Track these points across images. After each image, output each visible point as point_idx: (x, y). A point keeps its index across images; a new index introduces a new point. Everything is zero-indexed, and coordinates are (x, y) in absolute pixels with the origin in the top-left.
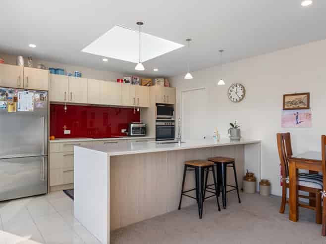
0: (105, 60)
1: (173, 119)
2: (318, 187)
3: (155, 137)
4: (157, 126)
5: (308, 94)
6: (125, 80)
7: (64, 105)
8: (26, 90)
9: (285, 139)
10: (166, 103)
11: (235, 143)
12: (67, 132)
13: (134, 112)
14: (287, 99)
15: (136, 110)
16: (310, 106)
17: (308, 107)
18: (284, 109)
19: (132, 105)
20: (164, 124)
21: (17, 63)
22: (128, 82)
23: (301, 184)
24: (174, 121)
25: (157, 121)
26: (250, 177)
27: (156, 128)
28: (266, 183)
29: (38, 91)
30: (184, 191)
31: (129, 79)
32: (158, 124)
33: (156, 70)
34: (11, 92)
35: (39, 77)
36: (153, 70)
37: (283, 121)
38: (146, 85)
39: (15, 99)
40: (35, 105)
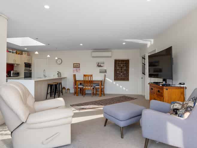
1: (31, 69)
2: (82, 87)
3: (24, 77)
4: (25, 72)
5: (79, 64)
6: (9, 51)
9: (75, 76)
11: (59, 78)
14: (75, 65)
17: (79, 67)
18: (74, 67)
19: (13, 63)
20: (27, 71)
22: (11, 52)
23: (79, 87)
24: (31, 70)
25: (25, 70)
26: (64, 88)
27: (25, 73)
28: (69, 89)
31: (11, 51)
32: (25, 71)
36: (24, 48)
37: (74, 71)
38: (18, 54)
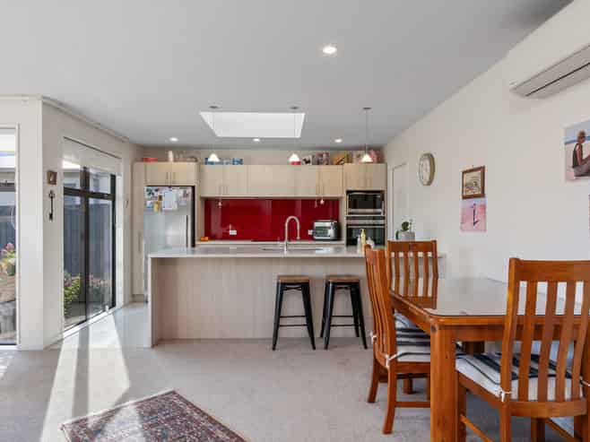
0: (257, 140)
4: (348, 225)
5: (483, 170)
6: (305, 160)
7: (218, 201)
8: (170, 187)
10: (368, 189)
12: (233, 232)
13: (316, 205)
14: (467, 179)
15: (319, 201)
16: (486, 192)
18: (463, 198)
21: (166, 160)
22: (309, 162)
25: (348, 218)
27: (347, 228)
29: (181, 187)
30: (282, 315)
31: (310, 157)
32: (349, 222)
33: (338, 141)
34: (157, 190)
35: (184, 171)
36: (333, 141)
37: (463, 219)
38: (338, 164)
39: (160, 198)
40: (178, 202)
